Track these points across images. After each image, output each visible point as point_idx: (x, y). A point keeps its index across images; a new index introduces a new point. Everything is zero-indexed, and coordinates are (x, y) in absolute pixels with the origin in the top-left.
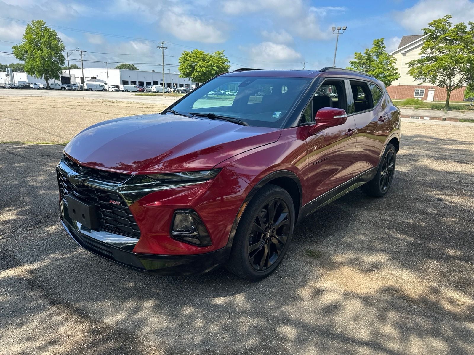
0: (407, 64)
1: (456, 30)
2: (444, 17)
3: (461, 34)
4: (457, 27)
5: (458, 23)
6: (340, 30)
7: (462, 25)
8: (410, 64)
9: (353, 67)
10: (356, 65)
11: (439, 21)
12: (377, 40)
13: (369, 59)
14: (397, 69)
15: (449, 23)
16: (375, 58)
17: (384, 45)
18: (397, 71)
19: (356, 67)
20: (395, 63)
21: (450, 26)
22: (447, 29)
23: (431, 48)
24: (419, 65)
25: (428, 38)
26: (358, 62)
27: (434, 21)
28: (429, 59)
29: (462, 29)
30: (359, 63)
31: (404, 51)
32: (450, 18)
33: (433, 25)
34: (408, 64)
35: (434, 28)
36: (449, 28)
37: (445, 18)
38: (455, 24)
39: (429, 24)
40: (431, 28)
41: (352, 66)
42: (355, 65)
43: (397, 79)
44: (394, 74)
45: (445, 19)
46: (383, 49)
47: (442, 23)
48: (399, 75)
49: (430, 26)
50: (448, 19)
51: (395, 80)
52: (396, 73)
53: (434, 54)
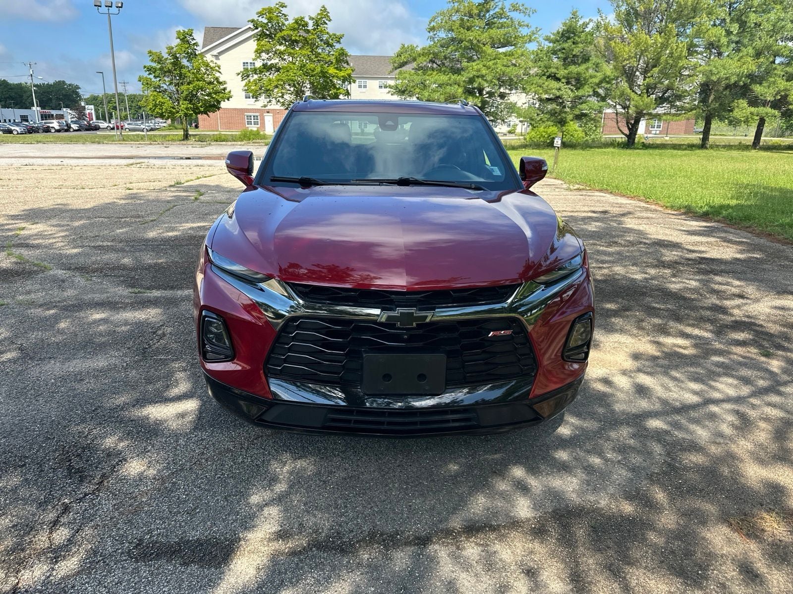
0: (238, 74)
1: (296, 26)
2: (277, 4)
3: (302, 33)
4: (296, 22)
5: (296, 17)
6: (111, 7)
7: (302, 19)
8: (243, 74)
9: (152, 76)
10: (157, 74)
11: (270, 11)
12: (182, 31)
13: (176, 63)
14: (225, 83)
15: (283, 14)
16: (185, 62)
17: (194, 42)
18: (225, 86)
19: (158, 77)
20: (220, 72)
21: (287, 20)
22: (283, 24)
23: (267, 52)
24: (256, 77)
25: (260, 35)
26: (158, 67)
27: (264, 9)
28: (266, 68)
29: (303, 26)
30: (161, 69)
31: (215, 52)
32: (284, 8)
33: (263, 14)
34: (240, 75)
35: (265, 21)
36: (286, 23)
37: (277, 6)
38: (293, 18)
39: (257, 14)
40: (260, 19)
41: (150, 74)
42: (154, 72)
43: (228, 100)
44: (221, 90)
45: (278, 8)
46: (195, 47)
47: (275, 14)
48: (230, 92)
49: (259, 16)
50: (281, 9)
51: (226, 100)
52: (224, 89)
53: (273, 61)
